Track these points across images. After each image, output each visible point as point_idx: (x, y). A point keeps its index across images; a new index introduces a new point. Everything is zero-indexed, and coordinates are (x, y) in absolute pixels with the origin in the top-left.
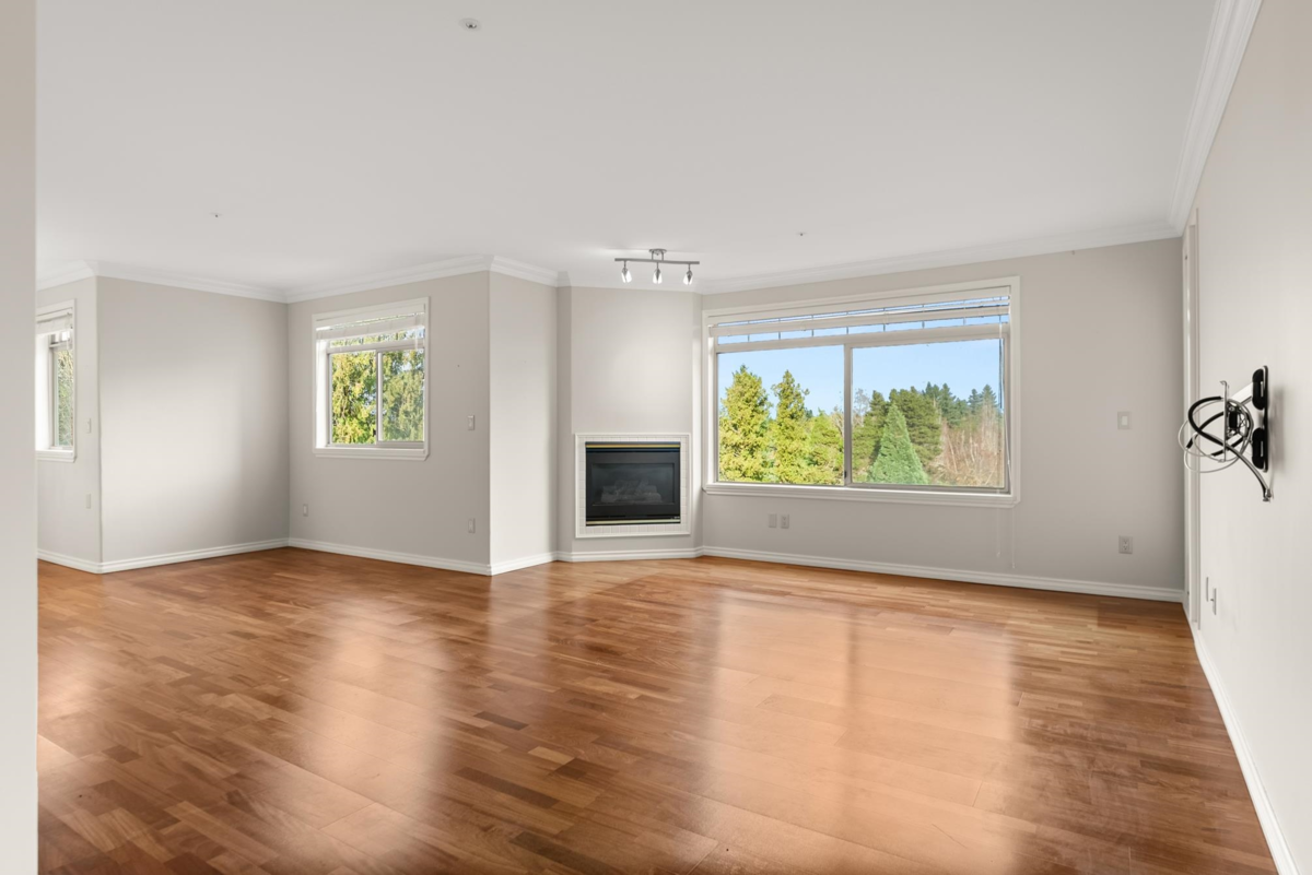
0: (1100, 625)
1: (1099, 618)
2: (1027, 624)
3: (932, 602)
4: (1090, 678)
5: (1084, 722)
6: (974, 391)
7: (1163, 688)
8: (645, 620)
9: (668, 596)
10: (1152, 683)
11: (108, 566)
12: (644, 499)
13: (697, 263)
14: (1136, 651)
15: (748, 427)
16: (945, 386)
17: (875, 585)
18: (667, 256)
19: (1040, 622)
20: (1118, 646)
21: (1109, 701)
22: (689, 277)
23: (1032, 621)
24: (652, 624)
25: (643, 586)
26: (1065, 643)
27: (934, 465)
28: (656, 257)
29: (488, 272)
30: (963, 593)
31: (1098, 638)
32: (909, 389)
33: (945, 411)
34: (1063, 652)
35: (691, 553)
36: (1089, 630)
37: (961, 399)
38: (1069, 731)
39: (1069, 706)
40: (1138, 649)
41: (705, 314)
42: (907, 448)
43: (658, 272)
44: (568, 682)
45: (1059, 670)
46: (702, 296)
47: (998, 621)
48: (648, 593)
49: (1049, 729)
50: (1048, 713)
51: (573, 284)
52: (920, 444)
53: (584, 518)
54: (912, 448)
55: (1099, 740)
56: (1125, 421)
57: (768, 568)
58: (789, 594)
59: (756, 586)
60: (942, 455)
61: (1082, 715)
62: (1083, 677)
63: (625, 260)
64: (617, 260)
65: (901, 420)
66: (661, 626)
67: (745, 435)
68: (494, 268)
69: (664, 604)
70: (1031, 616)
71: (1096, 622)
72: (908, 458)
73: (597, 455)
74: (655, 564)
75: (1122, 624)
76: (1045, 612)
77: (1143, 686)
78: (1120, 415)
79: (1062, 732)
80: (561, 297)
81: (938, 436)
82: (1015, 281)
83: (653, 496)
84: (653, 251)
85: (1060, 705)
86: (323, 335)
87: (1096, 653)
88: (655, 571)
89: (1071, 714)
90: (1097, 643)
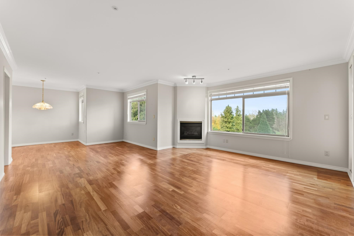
0: (318, 178)
1: (318, 176)
2: (293, 175)
3: (264, 166)
4: (314, 200)
5: (312, 220)
6: (284, 110)
7: (344, 208)
8: (185, 165)
9: (194, 159)
10: (339, 205)
11: (88, 144)
12: (194, 134)
13: (204, 79)
14: (331, 190)
15: (228, 118)
16: (276, 109)
17: (249, 159)
18: (196, 78)
19: (297, 175)
20: (325, 187)
21: (322, 211)
22: (202, 82)
23: (295, 175)
24: (187, 167)
25: (190, 155)
26: (306, 184)
27: (273, 126)
28: (194, 78)
29: (157, 84)
30: (274, 163)
31: (317, 183)
32: (267, 110)
33: (276, 114)
34: (305, 188)
35: (205, 147)
36: (314, 180)
37: (280, 112)
38: (306, 223)
39: (306, 212)
40: (332, 189)
41: (209, 92)
42: (266, 123)
43: (194, 81)
44: (157, 183)
45: (303, 195)
46: (208, 87)
47: (284, 174)
48: (190, 158)
49: (298, 221)
50: (298, 213)
51: (177, 86)
52: (270, 122)
53: (180, 138)
54: (268, 123)
55: (318, 230)
56: (327, 117)
57: (222, 152)
58: (225, 160)
59: (217, 157)
60: (275, 124)
61: (311, 216)
62: (312, 199)
63: (186, 79)
64: (184, 79)
65: (265, 116)
66: (189, 167)
67: (228, 119)
68: (159, 82)
69: (192, 161)
70: (295, 173)
71: (317, 177)
72: (267, 125)
73: (183, 124)
74: (195, 149)
75: (326, 178)
76: (299, 172)
77: (335, 205)
78: (325, 116)
79: (303, 224)
80: (175, 89)
81: (274, 120)
82: (291, 79)
83: (196, 134)
84: (193, 76)
85: (303, 210)
86: (129, 99)
87: (316, 189)
88: (194, 151)
89: (307, 215)
90: (317, 185)
